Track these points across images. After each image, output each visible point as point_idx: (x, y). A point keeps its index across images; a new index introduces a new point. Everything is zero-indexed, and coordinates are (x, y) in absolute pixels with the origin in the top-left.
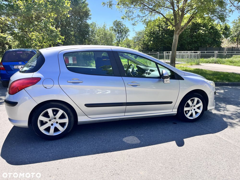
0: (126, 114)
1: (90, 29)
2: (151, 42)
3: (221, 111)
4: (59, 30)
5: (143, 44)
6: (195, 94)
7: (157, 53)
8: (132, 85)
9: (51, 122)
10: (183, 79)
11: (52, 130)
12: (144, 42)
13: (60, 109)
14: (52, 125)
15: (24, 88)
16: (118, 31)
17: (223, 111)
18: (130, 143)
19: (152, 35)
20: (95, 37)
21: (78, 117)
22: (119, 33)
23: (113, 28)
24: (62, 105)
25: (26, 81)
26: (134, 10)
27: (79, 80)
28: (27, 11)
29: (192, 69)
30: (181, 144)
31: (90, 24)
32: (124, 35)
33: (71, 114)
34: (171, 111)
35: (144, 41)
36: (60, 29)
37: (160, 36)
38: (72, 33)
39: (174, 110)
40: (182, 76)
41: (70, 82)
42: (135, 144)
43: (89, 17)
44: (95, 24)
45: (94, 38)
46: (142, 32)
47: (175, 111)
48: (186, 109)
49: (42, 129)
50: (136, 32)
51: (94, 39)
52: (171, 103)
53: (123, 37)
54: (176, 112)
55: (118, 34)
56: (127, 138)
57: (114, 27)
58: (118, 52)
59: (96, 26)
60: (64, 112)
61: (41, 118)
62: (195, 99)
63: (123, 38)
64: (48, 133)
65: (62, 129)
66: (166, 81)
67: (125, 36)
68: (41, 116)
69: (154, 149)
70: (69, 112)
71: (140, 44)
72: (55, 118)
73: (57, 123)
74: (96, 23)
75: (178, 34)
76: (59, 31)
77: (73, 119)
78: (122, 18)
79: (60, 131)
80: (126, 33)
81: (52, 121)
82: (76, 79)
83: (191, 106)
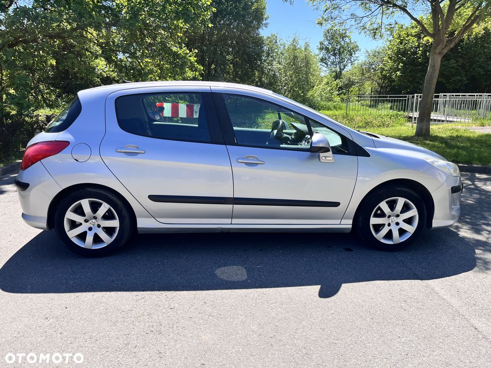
0: (235, 221)
1: (265, 48)
2: (398, 73)
3: (482, 233)
4: (195, 52)
5: (382, 79)
6: (399, 189)
7: (406, 97)
8: (247, 164)
9: (88, 225)
10: (369, 156)
11: (90, 238)
12: (381, 72)
13: (103, 202)
14: (90, 229)
15: (40, 160)
16: (334, 50)
17: (487, 232)
18: (225, 278)
19: (400, 58)
20: (271, 65)
21: (138, 219)
22: (335, 55)
23: (323, 44)
24: (107, 194)
25: (45, 147)
26: (343, 5)
27: (138, 148)
28: (131, 18)
29: (475, 136)
30: (327, 292)
31: (265, 38)
32: (346, 60)
33: (125, 212)
34: (338, 222)
35: (383, 69)
36: (197, 51)
37: (420, 58)
38: (229, 57)
39: (344, 221)
40: (366, 148)
41: (121, 152)
42: (234, 282)
43: (264, 22)
44: (276, 37)
45: (269, 67)
46: (381, 50)
47: (347, 224)
48: (374, 221)
49: (72, 234)
50: (367, 51)
51: (270, 69)
52: (337, 204)
53: (344, 63)
54: (350, 226)
55: (332, 57)
56: (226, 268)
57: (326, 43)
58: (224, 95)
59: (278, 41)
60: (111, 208)
61: (70, 215)
62: (398, 199)
63: (345, 66)
64: (83, 243)
65: (107, 239)
66: (324, 158)
67: (350, 61)
68: (71, 211)
69: (264, 296)
70: (120, 208)
71: (376, 78)
72: (95, 218)
73: (99, 226)
74: (278, 36)
75: (440, 54)
76: (194, 55)
77: (127, 221)
78: (318, 24)
79: (104, 242)
80: (351, 55)
81: (91, 221)
82: (132, 146)
83: (387, 215)
